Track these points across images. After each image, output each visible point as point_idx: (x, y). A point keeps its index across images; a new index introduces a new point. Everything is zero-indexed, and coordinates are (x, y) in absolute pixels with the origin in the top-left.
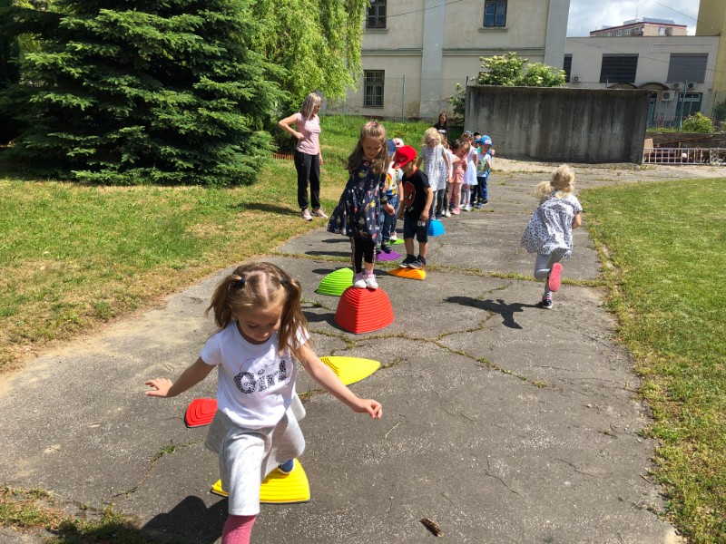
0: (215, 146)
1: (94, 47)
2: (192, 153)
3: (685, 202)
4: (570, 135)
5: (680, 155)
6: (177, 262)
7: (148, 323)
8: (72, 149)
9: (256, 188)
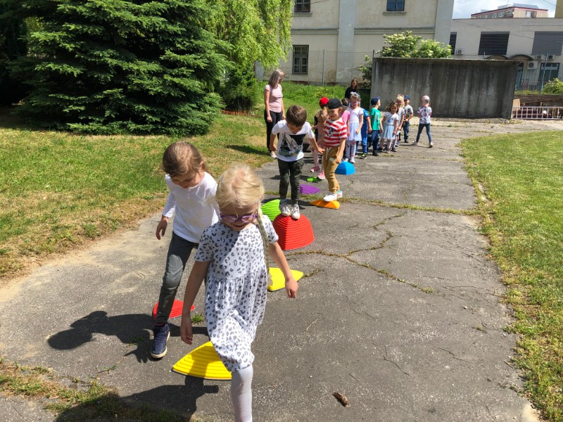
0: (177, 105)
1: (83, 27)
2: (159, 109)
3: (545, 149)
4: (454, 96)
5: (541, 112)
6: (147, 194)
7: (125, 241)
8: (67, 106)
9: (208, 137)
